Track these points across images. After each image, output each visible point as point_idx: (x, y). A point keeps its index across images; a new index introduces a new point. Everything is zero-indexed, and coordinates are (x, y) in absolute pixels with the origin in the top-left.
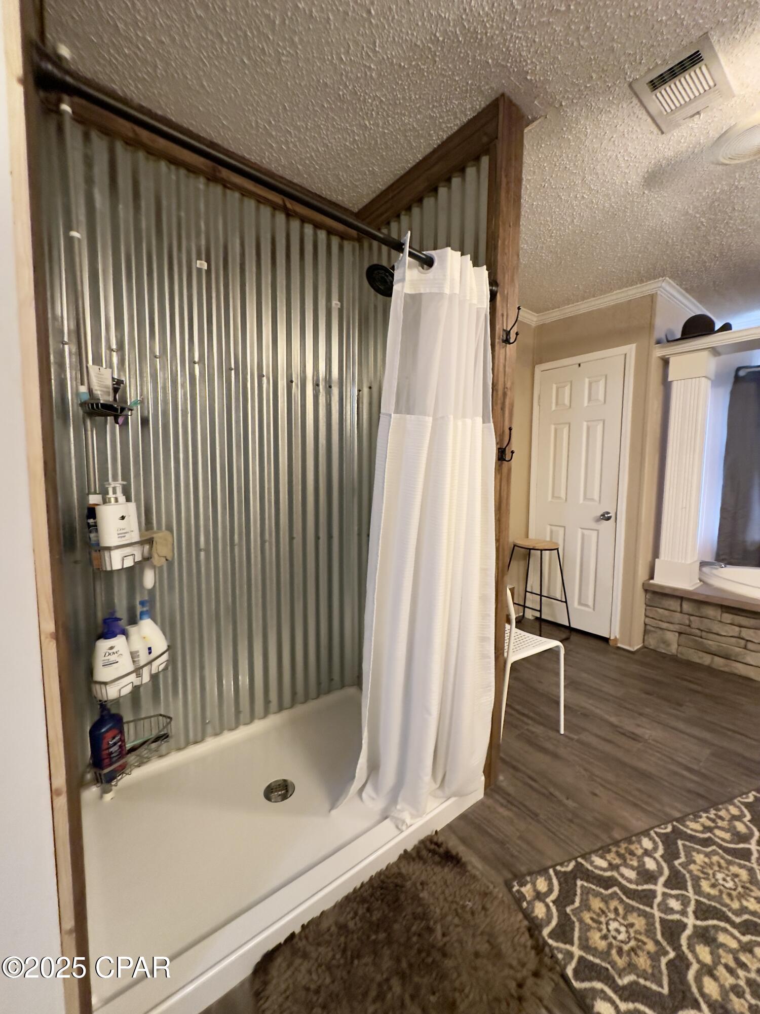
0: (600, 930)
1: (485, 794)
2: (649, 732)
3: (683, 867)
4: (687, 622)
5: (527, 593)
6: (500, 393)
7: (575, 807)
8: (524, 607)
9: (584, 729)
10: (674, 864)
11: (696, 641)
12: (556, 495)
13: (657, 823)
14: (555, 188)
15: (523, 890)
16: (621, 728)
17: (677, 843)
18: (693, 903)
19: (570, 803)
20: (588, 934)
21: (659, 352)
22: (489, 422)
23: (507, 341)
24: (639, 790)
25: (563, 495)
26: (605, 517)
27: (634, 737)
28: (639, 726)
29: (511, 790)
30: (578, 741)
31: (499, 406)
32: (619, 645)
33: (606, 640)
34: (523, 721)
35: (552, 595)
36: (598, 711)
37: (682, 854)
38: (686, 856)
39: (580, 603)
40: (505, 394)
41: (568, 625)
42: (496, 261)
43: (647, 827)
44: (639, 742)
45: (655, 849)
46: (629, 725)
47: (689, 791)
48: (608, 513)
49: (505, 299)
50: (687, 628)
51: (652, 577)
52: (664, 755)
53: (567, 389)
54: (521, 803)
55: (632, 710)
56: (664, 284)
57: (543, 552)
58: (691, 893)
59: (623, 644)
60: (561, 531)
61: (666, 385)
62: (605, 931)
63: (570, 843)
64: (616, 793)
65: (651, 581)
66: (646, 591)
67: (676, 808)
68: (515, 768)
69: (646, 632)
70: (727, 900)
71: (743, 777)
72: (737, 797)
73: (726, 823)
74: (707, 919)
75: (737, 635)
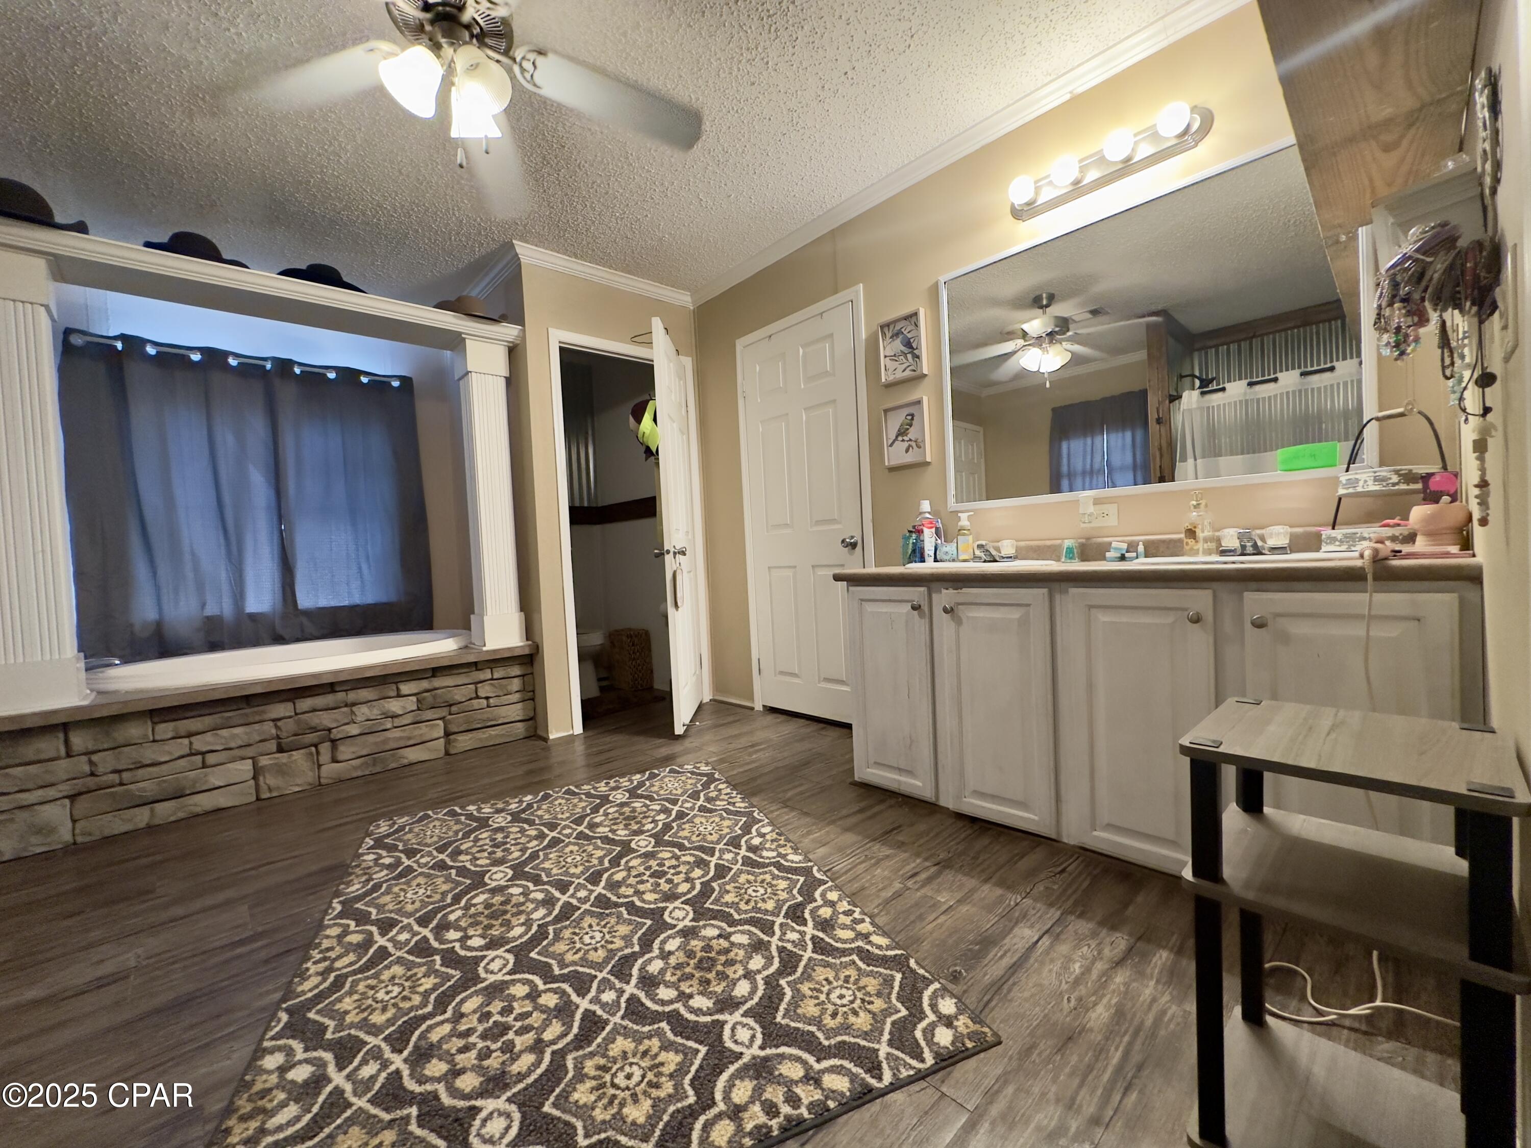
3: (339, 1032)
4: (87, 769)
10: (328, 1040)
11: (111, 794)
13: (261, 1030)
17: (309, 1019)
18: (383, 1045)
37: (327, 1021)
38: (332, 1018)
43: (254, 1046)
44: (127, 977)
45: (290, 1052)
47: (267, 962)
50: (88, 779)
52: (185, 959)
58: (372, 1041)
67: (268, 993)
70: (406, 1005)
71: (311, 897)
72: (323, 918)
73: (338, 948)
74: (408, 1041)
75: (187, 751)
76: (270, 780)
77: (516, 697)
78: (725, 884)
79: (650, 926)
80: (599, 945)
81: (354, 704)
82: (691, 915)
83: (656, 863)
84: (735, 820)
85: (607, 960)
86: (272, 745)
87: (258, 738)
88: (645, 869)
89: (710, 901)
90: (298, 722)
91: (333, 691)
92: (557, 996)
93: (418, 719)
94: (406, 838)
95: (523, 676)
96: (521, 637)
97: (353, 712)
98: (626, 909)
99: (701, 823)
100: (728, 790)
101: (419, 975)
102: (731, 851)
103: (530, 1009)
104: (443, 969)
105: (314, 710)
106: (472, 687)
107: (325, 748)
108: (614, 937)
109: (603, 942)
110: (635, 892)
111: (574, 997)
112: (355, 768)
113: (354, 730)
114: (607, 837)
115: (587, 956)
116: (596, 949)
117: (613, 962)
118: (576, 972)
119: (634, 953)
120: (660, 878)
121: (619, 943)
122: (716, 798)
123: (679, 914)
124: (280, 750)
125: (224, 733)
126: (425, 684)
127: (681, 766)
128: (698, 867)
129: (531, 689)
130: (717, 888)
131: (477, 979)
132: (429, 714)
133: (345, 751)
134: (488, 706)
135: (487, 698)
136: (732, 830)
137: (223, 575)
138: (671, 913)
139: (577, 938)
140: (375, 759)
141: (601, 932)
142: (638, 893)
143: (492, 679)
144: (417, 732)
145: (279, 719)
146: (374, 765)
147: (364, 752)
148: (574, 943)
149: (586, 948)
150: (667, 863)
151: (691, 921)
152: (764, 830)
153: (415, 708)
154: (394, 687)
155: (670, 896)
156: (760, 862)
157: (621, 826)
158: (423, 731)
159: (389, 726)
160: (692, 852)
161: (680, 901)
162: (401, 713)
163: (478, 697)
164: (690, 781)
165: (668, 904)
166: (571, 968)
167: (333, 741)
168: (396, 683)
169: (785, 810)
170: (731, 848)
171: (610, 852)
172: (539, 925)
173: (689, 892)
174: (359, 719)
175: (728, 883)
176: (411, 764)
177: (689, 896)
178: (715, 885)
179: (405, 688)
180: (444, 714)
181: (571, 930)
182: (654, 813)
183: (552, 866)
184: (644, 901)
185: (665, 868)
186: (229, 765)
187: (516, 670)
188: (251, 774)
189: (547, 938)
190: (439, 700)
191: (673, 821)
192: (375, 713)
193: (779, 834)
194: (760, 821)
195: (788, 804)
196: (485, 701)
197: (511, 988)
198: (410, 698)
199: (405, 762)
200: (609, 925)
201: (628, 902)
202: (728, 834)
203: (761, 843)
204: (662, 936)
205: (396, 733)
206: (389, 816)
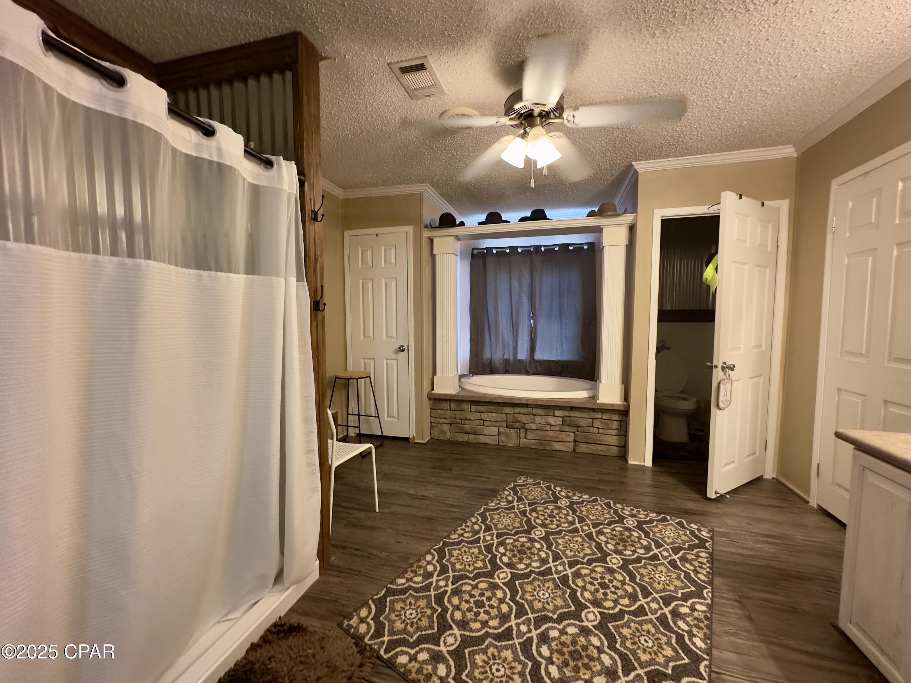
0: (400, 619)
1: (320, 574)
2: (432, 492)
3: (447, 562)
4: (454, 416)
5: (349, 416)
6: (312, 258)
7: (386, 556)
8: (348, 426)
9: (393, 504)
10: (443, 562)
11: (459, 427)
12: (366, 335)
13: (434, 544)
14: (347, 107)
15: (351, 622)
16: (417, 495)
17: (445, 550)
18: (451, 578)
19: (383, 555)
20: (394, 625)
21: (427, 234)
22: (304, 281)
23: (315, 219)
24: (426, 529)
25: (371, 335)
26: (401, 349)
27: (423, 498)
28: (427, 490)
29: (341, 563)
30: (388, 513)
31: (312, 269)
32: (416, 441)
33: (407, 439)
34: (348, 513)
35: (368, 413)
36: (402, 489)
37: (447, 554)
38: (449, 555)
39: (388, 416)
40: (316, 260)
41: (381, 434)
42: (302, 157)
43: (429, 548)
44: (427, 500)
45: (433, 558)
46: (421, 492)
47: (453, 519)
48: (403, 346)
49: (312, 187)
50: (454, 419)
51: (433, 389)
52: (440, 503)
53: (369, 252)
54: (350, 569)
55: (423, 482)
56: (427, 188)
57: (359, 380)
58: (450, 573)
59: (419, 440)
60: (372, 362)
61: (433, 257)
62: (403, 617)
63: (382, 579)
64: (412, 536)
65: (433, 392)
66: (430, 399)
67: (445, 531)
68: (344, 548)
69: (432, 427)
70: (467, 567)
71: (480, 500)
72: (475, 512)
73: (470, 528)
74: (458, 582)
75: (479, 418)
76: (503, 438)
77: (615, 432)
78: (632, 621)
79: (572, 611)
80: (543, 600)
81: (535, 415)
82: (596, 623)
83: (610, 578)
84: (686, 584)
85: (539, 611)
86: (504, 424)
87: (500, 420)
88: (600, 578)
89: (614, 624)
90: (514, 417)
91: (527, 407)
92: (508, 609)
93: (561, 430)
94: (524, 490)
95: (621, 421)
96: (621, 400)
97: (534, 418)
98: (570, 593)
99: (661, 571)
100: (705, 561)
101: (480, 559)
102: (659, 604)
103: (496, 606)
104: (487, 562)
105: (520, 414)
106: (590, 420)
107: (523, 431)
108: (552, 602)
109: (545, 601)
110: (583, 586)
111: (513, 616)
112: (533, 444)
113: (534, 427)
114: (600, 544)
115: (534, 602)
116: (540, 601)
117: (540, 614)
118: (523, 604)
119: (552, 617)
120: (602, 589)
121: (551, 607)
122: (690, 562)
123: (591, 617)
124: (507, 427)
125: (490, 414)
126: (566, 413)
127: (689, 523)
128: (629, 599)
129: (625, 430)
130: (626, 619)
131: (492, 577)
132: (567, 429)
133: (530, 435)
134: (598, 433)
135: (598, 428)
136: (676, 591)
137: (511, 342)
138: (588, 612)
139: (538, 589)
140: (541, 443)
141: (549, 595)
142: (584, 588)
143: (602, 419)
144: (560, 436)
145: (508, 414)
146: (541, 445)
147: (537, 438)
148: (535, 590)
149: (537, 597)
150: (615, 583)
151: (593, 626)
152: (698, 607)
153: (561, 423)
154: (552, 411)
155: (597, 603)
156: (670, 625)
157: (614, 542)
158: (563, 436)
159: (548, 429)
160: (635, 586)
161: (599, 610)
162: (554, 424)
163: (593, 426)
164: (684, 537)
165: (591, 607)
166: (523, 602)
167: (526, 429)
168: (554, 409)
169: (736, 604)
170: (661, 601)
171: (594, 553)
172: (531, 570)
173: (608, 609)
174: (536, 422)
175: (635, 622)
176: (556, 450)
177: (606, 611)
178: (626, 616)
179: (557, 413)
180: (574, 431)
181: (539, 583)
182: (640, 546)
183: (562, 543)
184: (582, 595)
185: (611, 585)
186: (491, 428)
187: (616, 417)
188: (497, 434)
189: (528, 579)
190: (572, 423)
191: (645, 558)
192: (543, 422)
193: (706, 618)
194: (705, 599)
195: (744, 601)
196: (597, 430)
197: (499, 590)
198: (559, 418)
199: (554, 448)
200: (555, 594)
201: (575, 589)
202: (670, 591)
203: (685, 614)
204: (572, 621)
205: (551, 434)
206: (527, 475)
